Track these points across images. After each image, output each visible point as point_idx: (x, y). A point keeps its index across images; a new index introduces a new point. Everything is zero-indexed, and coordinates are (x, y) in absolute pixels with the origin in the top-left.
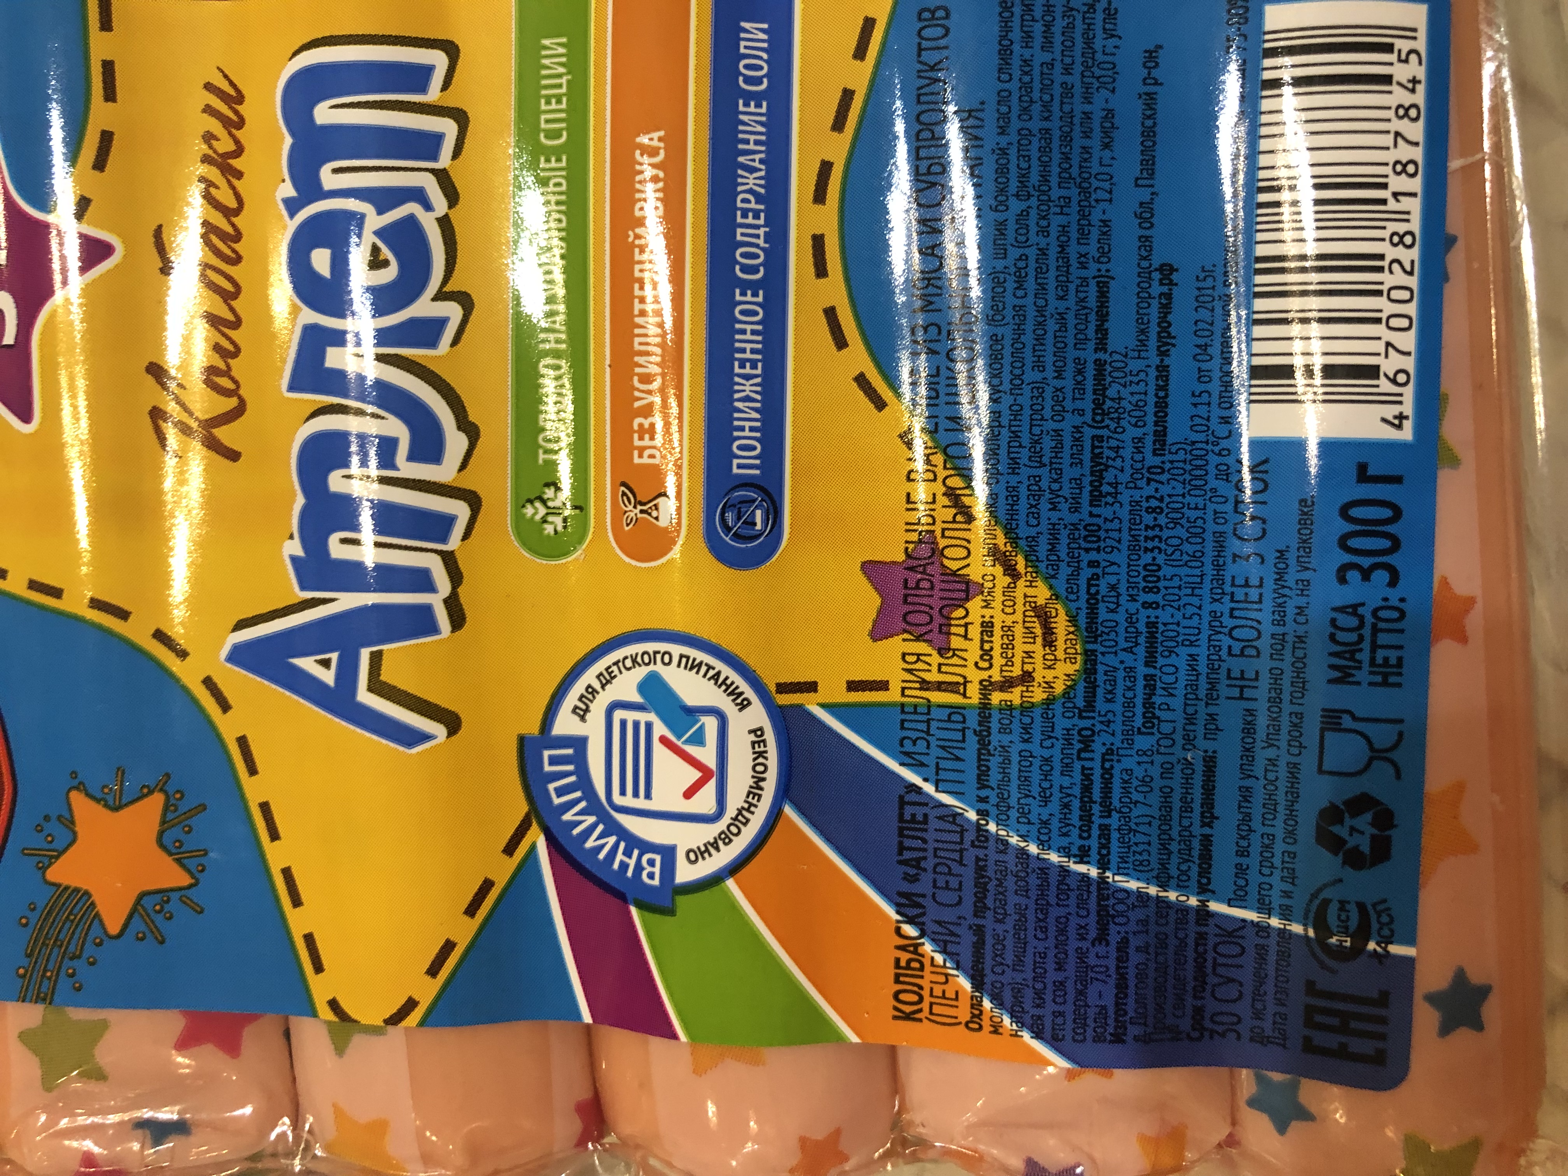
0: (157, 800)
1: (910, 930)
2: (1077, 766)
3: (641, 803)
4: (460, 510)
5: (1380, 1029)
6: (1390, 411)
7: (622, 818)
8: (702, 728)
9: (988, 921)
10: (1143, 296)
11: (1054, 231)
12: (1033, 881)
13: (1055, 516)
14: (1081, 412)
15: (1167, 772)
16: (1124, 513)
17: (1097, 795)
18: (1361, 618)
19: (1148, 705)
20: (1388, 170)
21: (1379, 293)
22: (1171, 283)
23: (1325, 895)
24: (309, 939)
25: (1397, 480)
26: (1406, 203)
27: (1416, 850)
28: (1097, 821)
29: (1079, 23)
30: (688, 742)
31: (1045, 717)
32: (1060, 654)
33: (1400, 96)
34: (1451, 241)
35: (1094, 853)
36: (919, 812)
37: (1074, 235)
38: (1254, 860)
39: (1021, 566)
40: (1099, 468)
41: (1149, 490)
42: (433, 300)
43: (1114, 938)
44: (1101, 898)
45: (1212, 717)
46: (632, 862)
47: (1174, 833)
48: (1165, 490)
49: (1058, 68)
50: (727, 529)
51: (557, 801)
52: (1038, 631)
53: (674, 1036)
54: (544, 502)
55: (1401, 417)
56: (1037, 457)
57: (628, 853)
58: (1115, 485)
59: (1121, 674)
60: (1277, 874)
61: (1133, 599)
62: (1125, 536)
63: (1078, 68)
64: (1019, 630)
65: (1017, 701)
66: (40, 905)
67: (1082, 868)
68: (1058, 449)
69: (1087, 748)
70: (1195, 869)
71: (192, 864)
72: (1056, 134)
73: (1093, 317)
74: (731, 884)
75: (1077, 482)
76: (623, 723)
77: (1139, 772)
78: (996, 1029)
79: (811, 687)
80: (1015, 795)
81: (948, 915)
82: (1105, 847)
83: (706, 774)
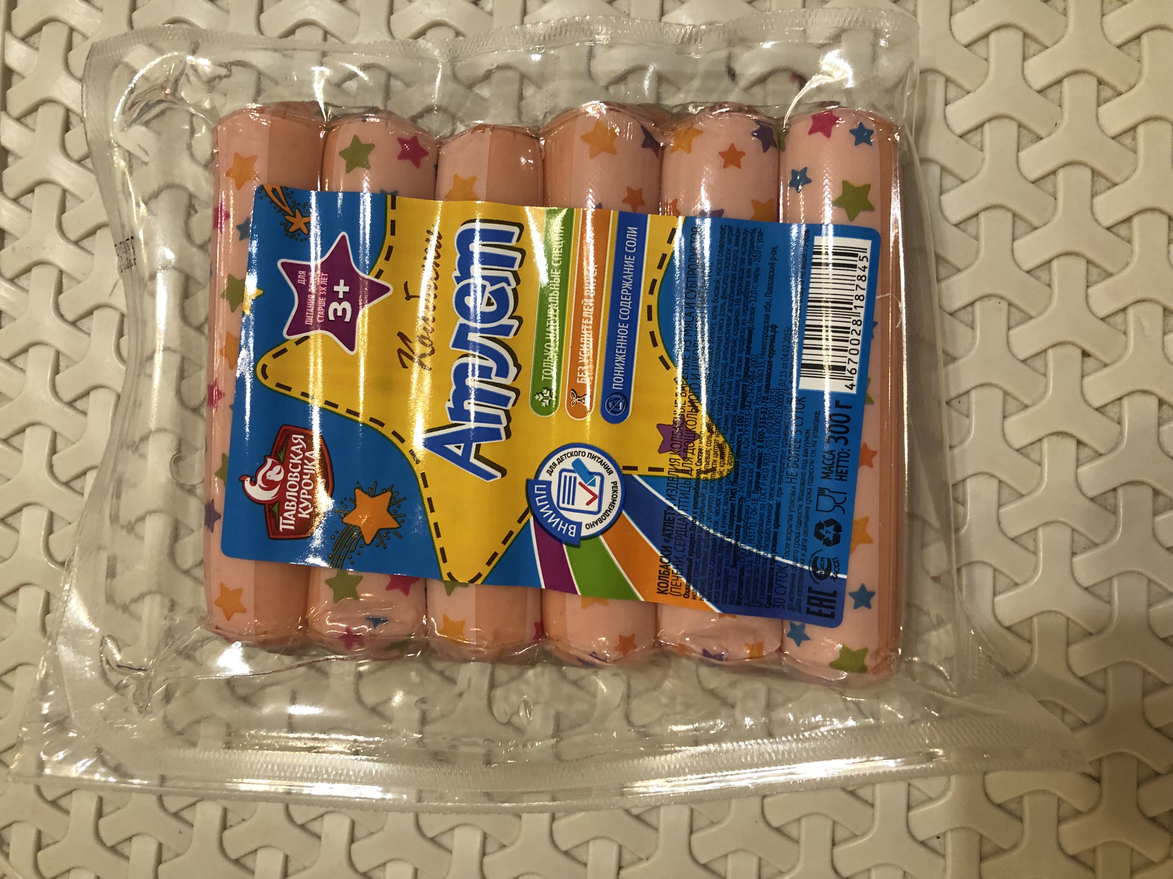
0: (388, 495)
1: (665, 560)
2: (730, 502)
3: (570, 506)
4: (512, 395)
5: (833, 605)
6: (849, 383)
7: (562, 512)
8: (594, 480)
9: (694, 558)
10: (765, 336)
11: (734, 311)
12: (711, 543)
13: (727, 412)
14: (740, 376)
15: (762, 507)
16: (753, 413)
17: (736, 514)
18: (834, 456)
19: (757, 483)
20: (853, 298)
21: (847, 341)
22: (775, 332)
23: (816, 555)
24: (442, 550)
25: (849, 407)
26: (859, 310)
27: (849, 540)
28: (735, 523)
29: (749, 236)
30: (589, 485)
31: (719, 484)
32: (726, 462)
33: (859, 272)
34: (875, 324)
35: (734, 535)
36: (672, 517)
37: (741, 313)
38: (792, 542)
39: (714, 429)
40: (744, 396)
41: (763, 405)
42: (509, 318)
43: (739, 567)
44: (735, 551)
45: (780, 489)
46: (565, 528)
47: (764, 530)
48: (768, 406)
49: (740, 252)
50: (609, 409)
51: (539, 504)
52: (719, 453)
53: (576, 593)
54: (543, 394)
55: (852, 385)
56: (722, 390)
57: (564, 525)
58: (750, 402)
59: (747, 471)
60: (800, 547)
61: (754, 444)
62: (753, 421)
63: (747, 252)
64: (712, 452)
65: (709, 478)
66: (340, 532)
67: (729, 540)
68: (730, 388)
69: (733, 496)
70: (771, 544)
71: (399, 519)
72: (737, 276)
73: (746, 342)
74: (601, 537)
75: (737, 401)
76: (566, 477)
77: (752, 507)
78: (694, 597)
79: (636, 468)
80: (706, 512)
81: (680, 555)
82: (738, 532)
83: (595, 497)
